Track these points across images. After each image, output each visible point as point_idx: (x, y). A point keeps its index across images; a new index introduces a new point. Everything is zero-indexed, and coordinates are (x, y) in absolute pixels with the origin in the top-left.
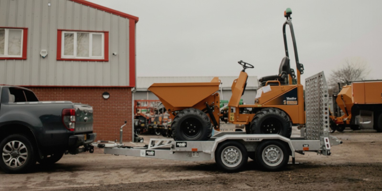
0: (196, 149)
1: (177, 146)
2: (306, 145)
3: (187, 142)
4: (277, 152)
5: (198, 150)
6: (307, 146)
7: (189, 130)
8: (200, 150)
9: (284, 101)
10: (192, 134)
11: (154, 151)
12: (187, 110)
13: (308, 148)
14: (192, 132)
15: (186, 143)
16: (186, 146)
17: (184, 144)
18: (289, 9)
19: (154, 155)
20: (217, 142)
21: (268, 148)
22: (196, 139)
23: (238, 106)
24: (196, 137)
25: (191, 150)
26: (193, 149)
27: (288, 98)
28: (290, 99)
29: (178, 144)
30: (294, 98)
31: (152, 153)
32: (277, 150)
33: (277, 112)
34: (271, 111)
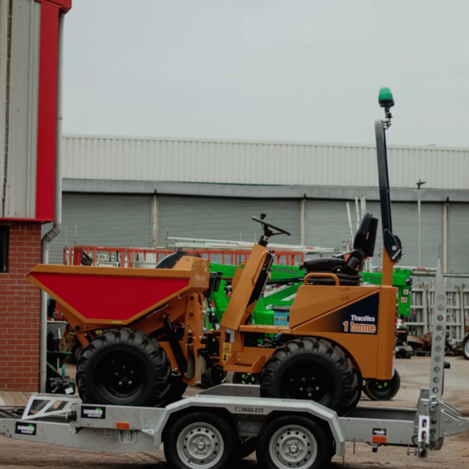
0: (127, 425)
1: (84, 416)
2: (379, 430)
3: (107, 406)
4: (305, 441)
5: (131, 428)
6: (382, 432)
7: (119, 379)
8: (136, 428)
9: (345, 323)
10: (126, 390)
11: (35, 425)
12: (114, 332)
13: (384, 439)
14: (125, 384)
15: (103, 409)
16: (103, 416)
17: (98, 412)
18: (387, 90)
19: (34, 433)
20: (169, 411)
21: (284, 432)
22: (131, 403)
23: (239, 328)
24: (132, 398)
25: (114, 426)
26: (118, 425)
27: (354, 317)
28: (360, 319)
29: (86, 412)
30: (368, 316)
31: (30, 429)
32: (304, 437)
33: (322, 348)
34: (308, 346)
